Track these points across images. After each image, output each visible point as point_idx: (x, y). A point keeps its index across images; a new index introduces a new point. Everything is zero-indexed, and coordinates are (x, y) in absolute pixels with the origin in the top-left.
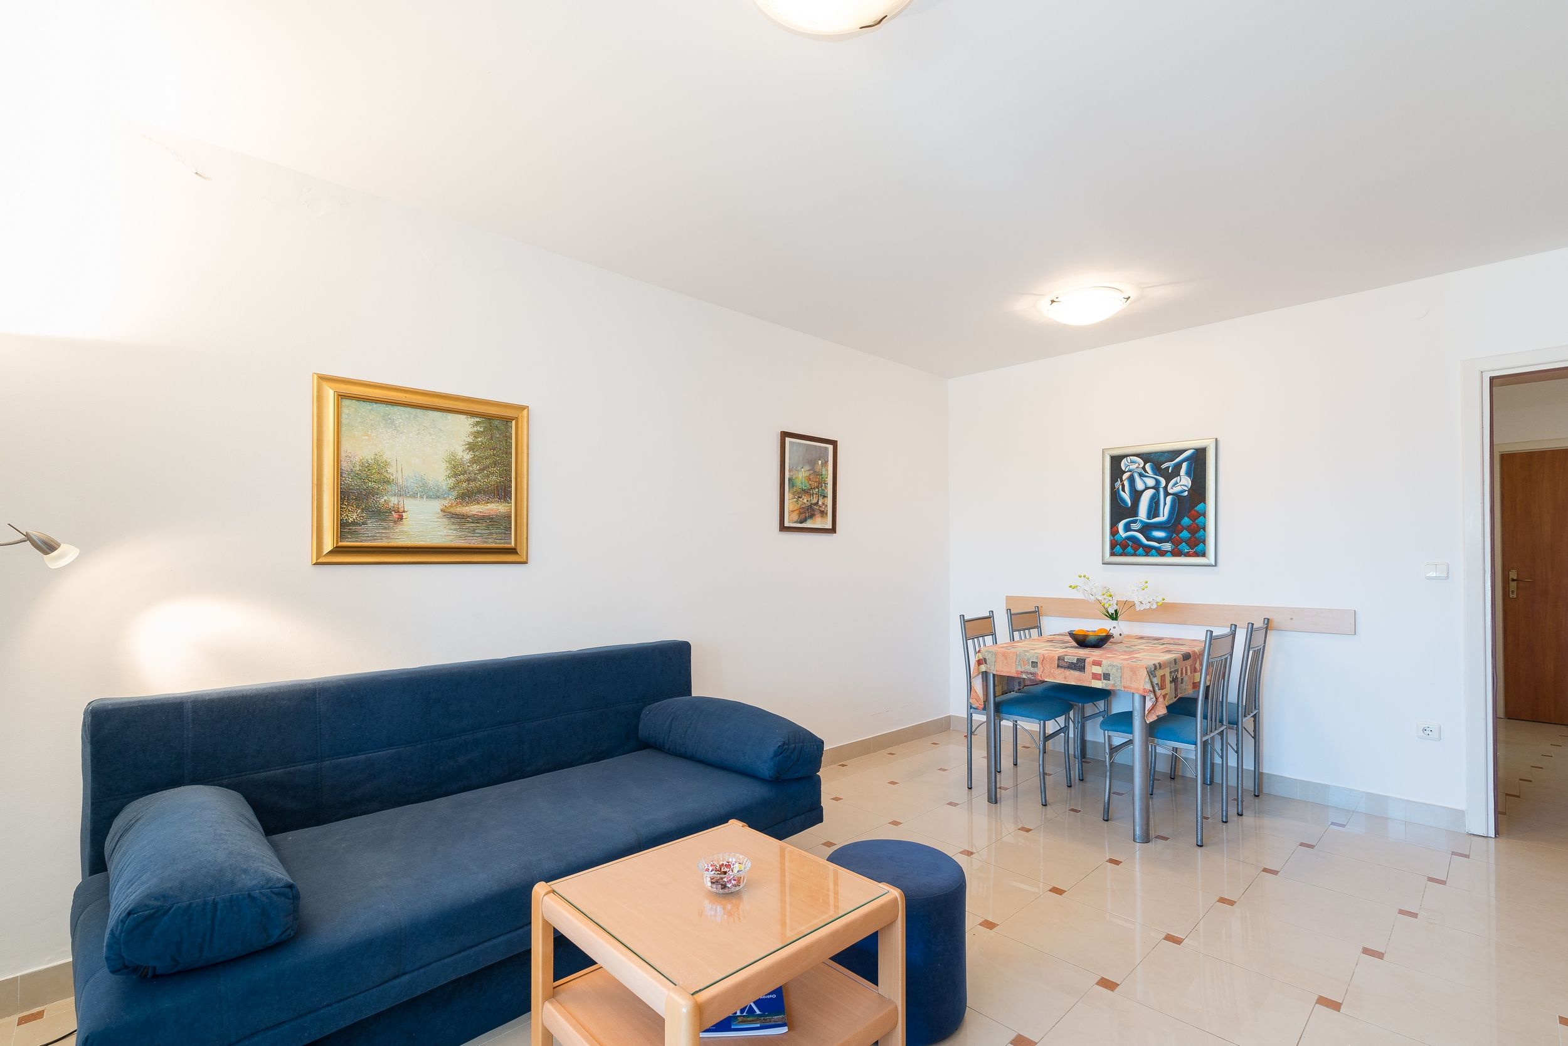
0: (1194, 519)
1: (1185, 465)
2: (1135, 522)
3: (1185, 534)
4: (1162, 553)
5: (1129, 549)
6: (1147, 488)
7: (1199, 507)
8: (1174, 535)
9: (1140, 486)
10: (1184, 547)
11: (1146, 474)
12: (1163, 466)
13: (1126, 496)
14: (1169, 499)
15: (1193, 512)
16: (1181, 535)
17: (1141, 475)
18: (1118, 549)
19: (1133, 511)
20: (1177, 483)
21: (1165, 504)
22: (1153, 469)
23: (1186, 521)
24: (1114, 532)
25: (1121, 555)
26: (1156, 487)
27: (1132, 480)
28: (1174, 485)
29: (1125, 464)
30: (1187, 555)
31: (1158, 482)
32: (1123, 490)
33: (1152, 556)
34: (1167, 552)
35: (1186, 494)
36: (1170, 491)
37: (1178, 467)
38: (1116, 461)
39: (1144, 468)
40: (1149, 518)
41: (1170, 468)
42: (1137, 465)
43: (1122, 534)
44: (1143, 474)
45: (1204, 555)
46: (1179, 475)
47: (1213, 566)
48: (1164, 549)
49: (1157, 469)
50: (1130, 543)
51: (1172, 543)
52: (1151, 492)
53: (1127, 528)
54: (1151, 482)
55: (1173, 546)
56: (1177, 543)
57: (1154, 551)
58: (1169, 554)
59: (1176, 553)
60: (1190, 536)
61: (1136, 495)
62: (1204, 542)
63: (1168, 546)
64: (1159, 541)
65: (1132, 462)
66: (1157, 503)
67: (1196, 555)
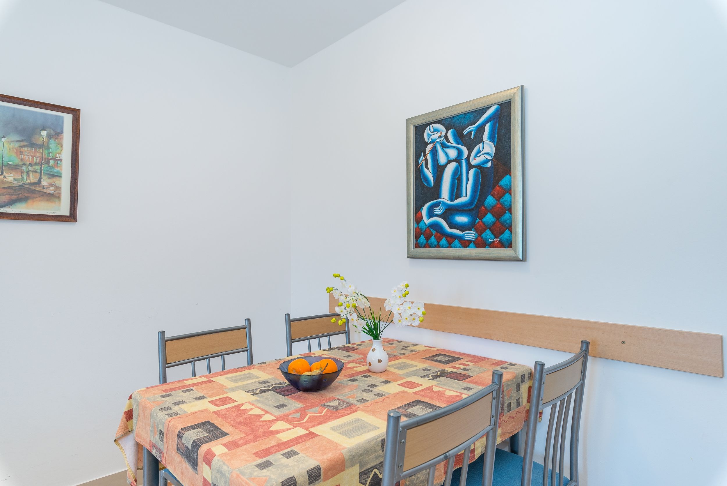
0: (498, 198)
1: (488, 127)
2: (437, 205)
3: (489, 218)
4: (465, 244)
5: (433, 240)
6: (449, 161)
7: (504, 182)
8: (478, 220)
9: (442, 159)
10: (488, 236)
11: (449, 144)
12: (465, 132)
13: (429, 173)
14: (472, 172)
15: (497, 188)
16: (485, 220)
17: (443, 146)
18: (422, 239)
19: (436, 192)
20: (479, 152)
21: (468, 180)
22: (455, 137)
23: (490, 201)
24: (418, 219)
25: (425, 247)
26: (458, 160)
27: (434, 152)
28: (476, 155)
29: (428, 134)
30: (492, 246)
31: (460, 152)
32: (427, 167)
33: (455, 247)
34: (470, 242)
35: (489, 164)
36: (473, 163)
37: (481, 129)
38: (419, 130)
39: (446, 137)
40: (451, 200)
41: (473, 132)
42: (439, 133)
43: (427, 221)
44: (445, 144)
45: (509, 245)
46: (482, 141)
47: (519, 260)
48: (467, 238)
49: (460, 137)
50: (434, 232)
51: (476, 230)
52: (452, 166)
53: (431, 214)
54: (453, 153)
55: (477, 235)
56: (480, 231)
57: (456, 242)
58: (472, 244)
59: (480, 244)
60: (495, 220)
61: (439, 170)
62: (510, 228)
63: (471, 235)
64: (462, 228)
65: (435, 131)
66: (460, 179)
67: (502, 245)
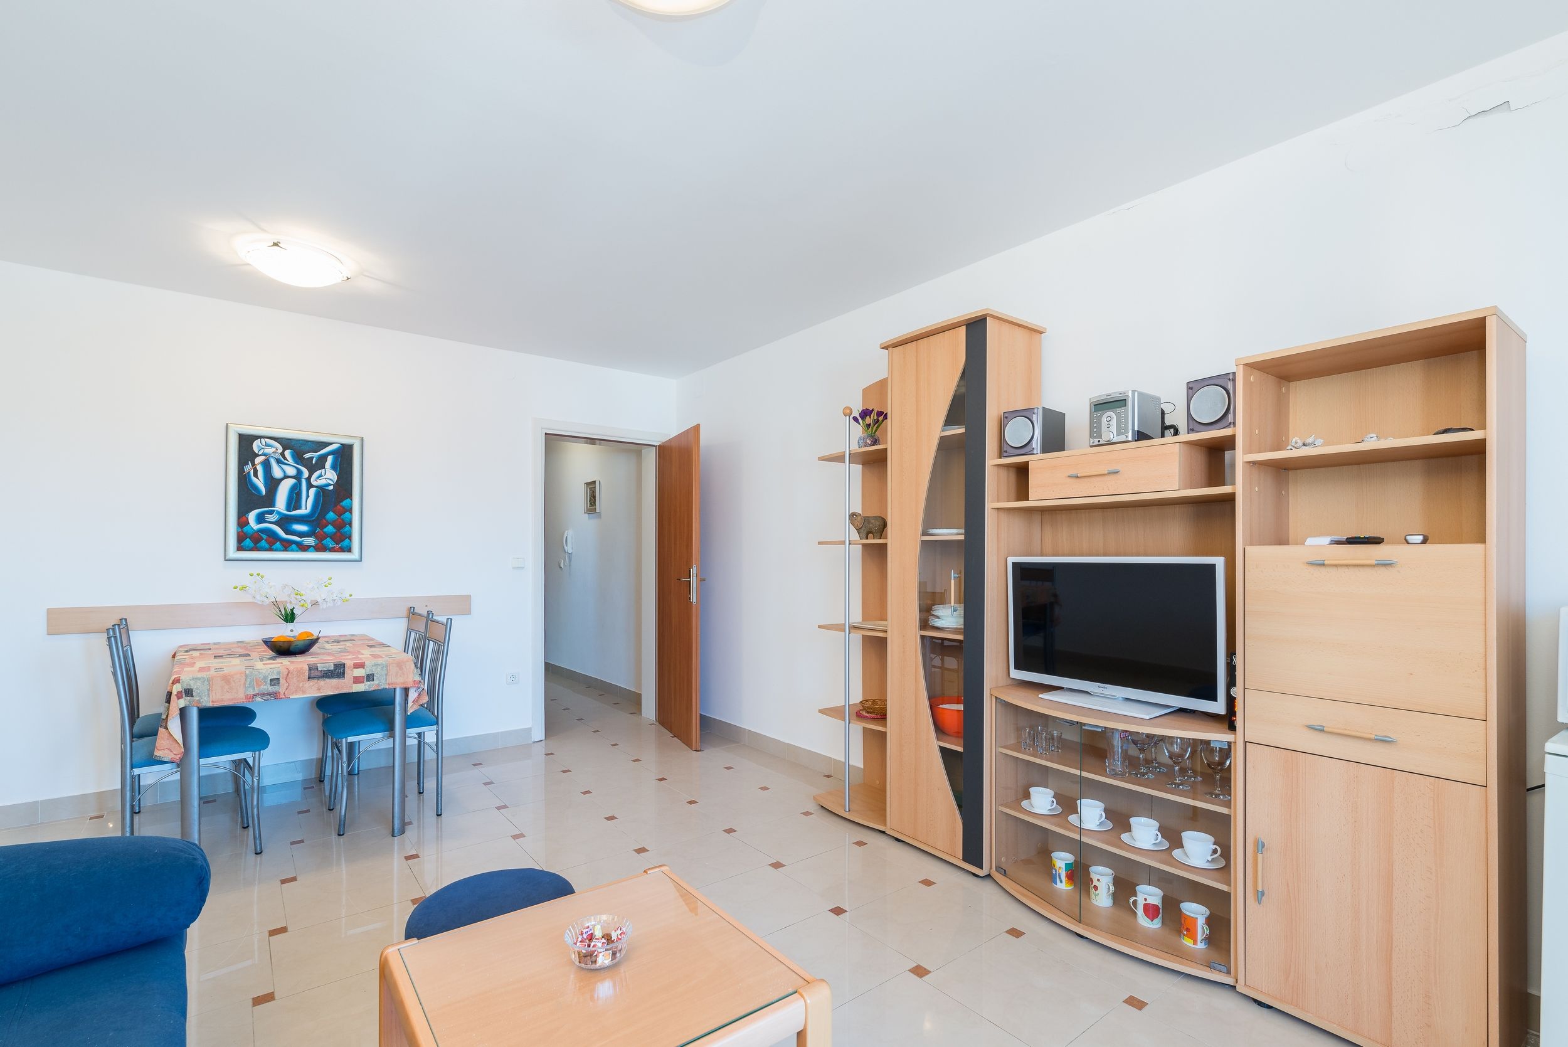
0: (340, 514)
1: (330, 459)
2: (271, 513)
3: (330, 529)
4: (304, 548)
5: (263, 543)
6: (286, 477)
7: (346, 503)
8: (318, 530)
9: (277, 473)
10: (329, 542)
11: (286, 461)
12: (306, 456)
13: (260, 483)
14: (312, 491)
15: (338, 507)
16: (325, 530)
17: (278, 462)
18: (248, 542)
19: (269, 500)
20: (321, 476)
21: (308, 496)
22: (293, 457)
23: (331, 516)
24: (242, 522)
25: (251, 549)
26: (298, 476)
27: (267, 465)
28: (318, 478)
29: (259, 446)
30: (332, 550)
31: (299, 472)
32: (256, 475)
33: (292, 551)
34: (309, 547)
35: (331, 488)
36: (314, 483)
37: (323, 459)
39: (282, 454)
40: (288, 509)
41: (314, 459)
42: (274, 450)
43: (253, 525)
44: (281, 461)
45: (349, 550)
46: (324, 468)
47: (358, 562)
48: (306, 543)
49: (299, 457)
50: (264, 537)
51: (316, 537)
53: (260, 519)
54: (291, 471)
55: (317, 541)
56: (321, 538)
57: (294, 546)
58: (312, 549)
59: (320, 548)
60: (334, 530)
62: (350, 538)
63: (310, 541)
64: (301, 535)
65: (267, 445)
66: (299, 495)
67: (342, 550)
